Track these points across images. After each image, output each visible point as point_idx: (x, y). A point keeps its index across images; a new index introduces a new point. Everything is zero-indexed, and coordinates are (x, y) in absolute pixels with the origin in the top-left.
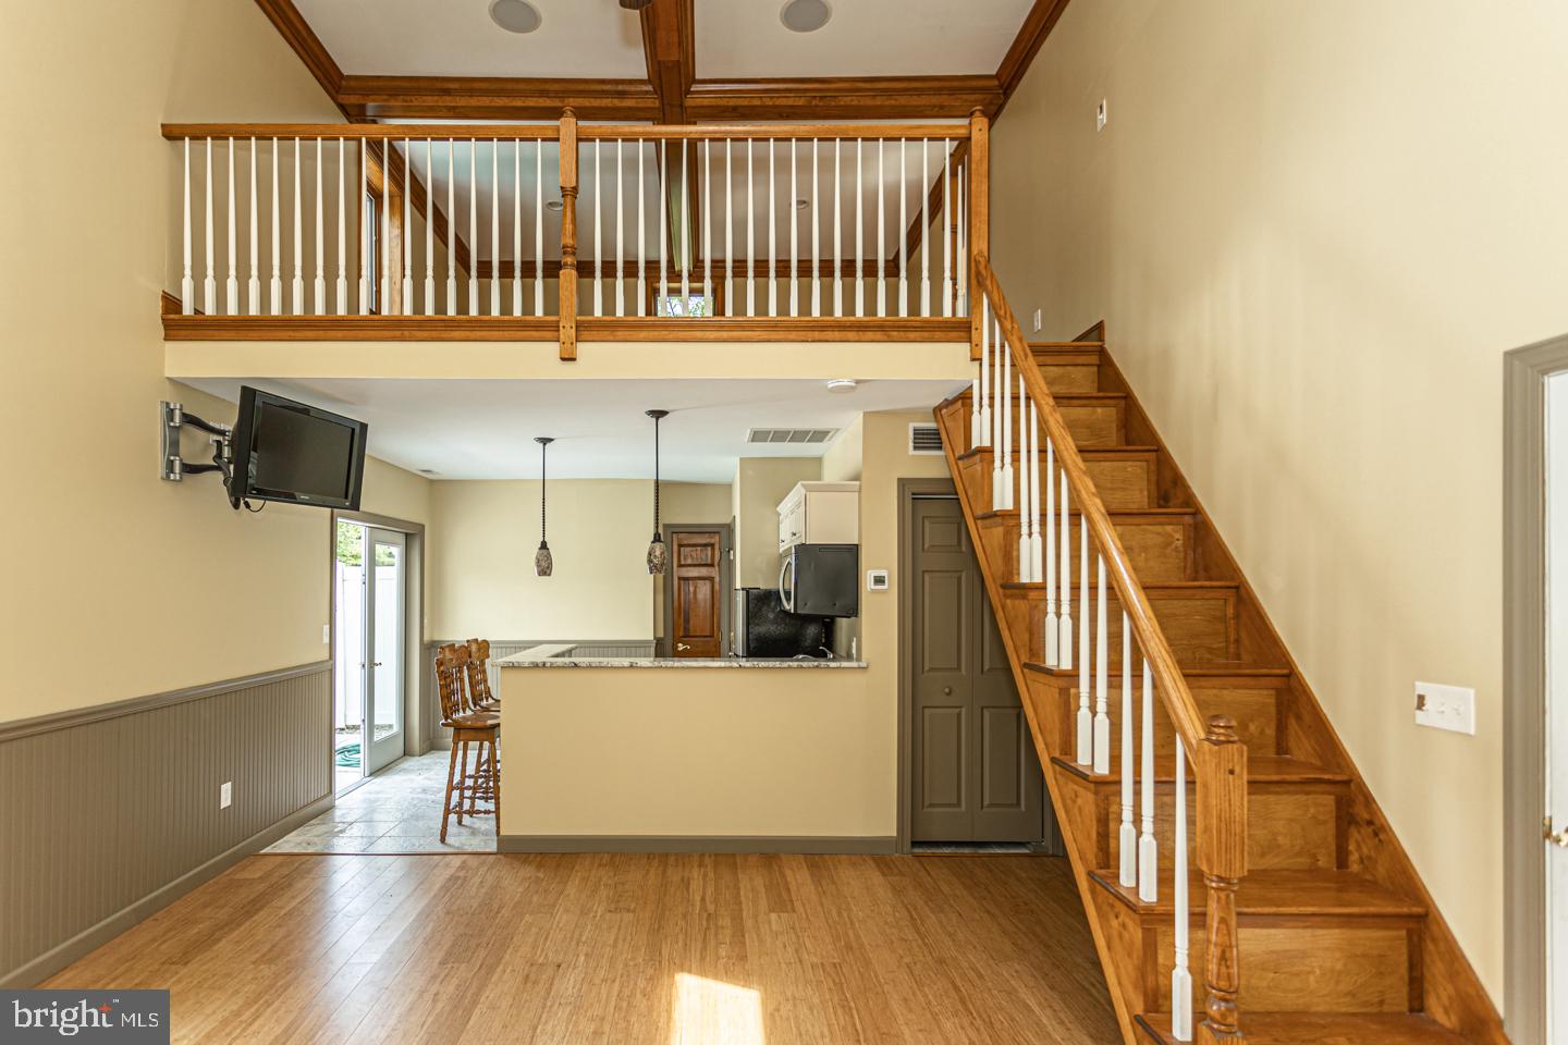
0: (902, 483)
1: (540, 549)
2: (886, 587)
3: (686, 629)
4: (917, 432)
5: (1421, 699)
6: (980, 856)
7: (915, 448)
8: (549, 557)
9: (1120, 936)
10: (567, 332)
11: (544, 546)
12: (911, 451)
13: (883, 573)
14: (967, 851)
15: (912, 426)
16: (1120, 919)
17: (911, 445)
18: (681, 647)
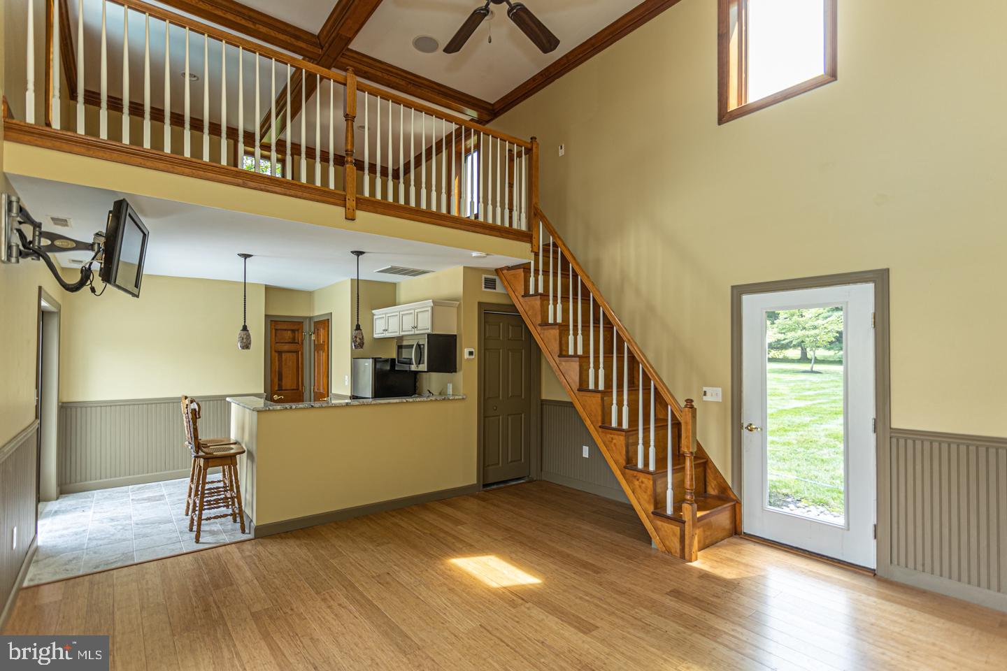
0: (480, 304)
1: (242, 330)
2: (473, 357)
3: (280, 385)
4: (486, 280)
5: (705, 392)
6: (509, 487)
7: (485, 287)
8: (248, 337)
9: (640, 487)
10: (351, 203)
11: (245, 328)
12: (483, 289)
13: (472, 350)
14: (502, 485)
15: (484, 276)
16: (640, 480)
17: (483, 285)
18: (276, 397)
